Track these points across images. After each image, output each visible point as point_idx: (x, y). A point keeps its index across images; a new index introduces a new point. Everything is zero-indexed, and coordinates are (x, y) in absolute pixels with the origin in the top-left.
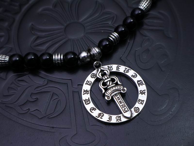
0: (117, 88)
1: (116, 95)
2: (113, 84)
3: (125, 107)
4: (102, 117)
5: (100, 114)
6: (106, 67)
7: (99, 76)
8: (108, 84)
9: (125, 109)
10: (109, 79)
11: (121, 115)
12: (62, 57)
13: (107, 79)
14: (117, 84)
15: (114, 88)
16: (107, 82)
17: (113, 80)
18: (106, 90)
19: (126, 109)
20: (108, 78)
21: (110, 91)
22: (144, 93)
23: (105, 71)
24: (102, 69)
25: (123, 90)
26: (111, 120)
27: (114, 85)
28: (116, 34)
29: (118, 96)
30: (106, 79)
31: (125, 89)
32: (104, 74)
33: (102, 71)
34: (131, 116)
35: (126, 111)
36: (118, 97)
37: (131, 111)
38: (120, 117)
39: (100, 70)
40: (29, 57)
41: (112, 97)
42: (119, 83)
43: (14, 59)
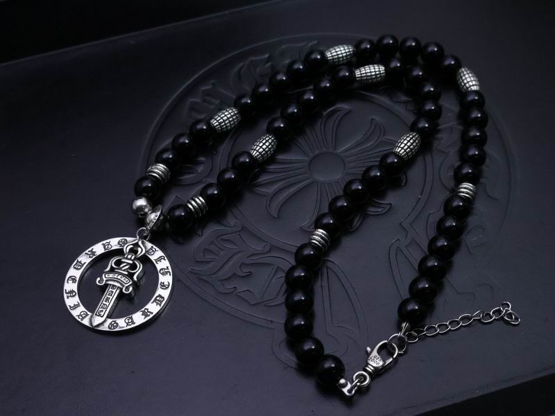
0: (123, 279)
1: (113, 286)
2: (127, 271)
3: (104, 310)
4: (71, 296)
5: (73, 291)
6: (149, 245)
7: (127, 249)
8: (122, 266)
9: (102, 311)
10: (131, 262)
11: (90, 314)
13: (128, 260)
14: (131, 276)
16: (124, 262)
17: (133, 267)
18: (112, 270)
19: (102, 314)
20: (130, 259)
21: (111, 275)
22: (146, 316)
23: (139, 250)
24: (140, 243)
25: (127, 288)
26: (74, 309)
27: (126, 273)
29: (114, 291)
30: (127, 258)
31: (131, 289)
32: (133, 251)
33: (137, 245)
35: (99, 315)
36: (112, 292)
37: (105, 321)
38: (87, 315)
41: (106, 286)
42: (135, 277)
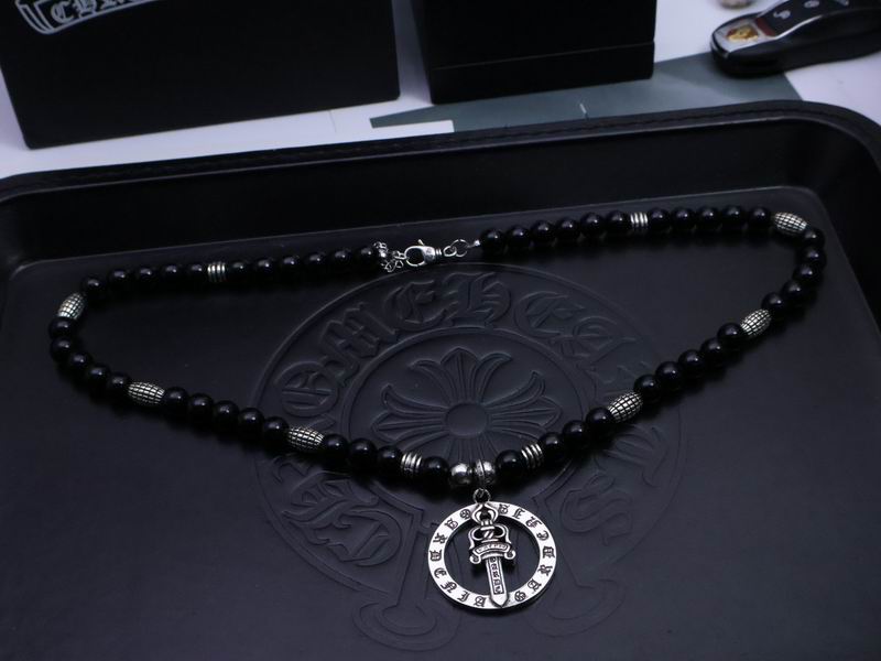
0: (498, 547)
1: (491, 558)
2: (496, 538)
3: (500, 586)
4: (452, 589)
5: (451, 583)
6: (497, 504)
7: (476, 517)
8: (486, 535)
9: (499, 588)
10: (492, 528)
11: (487, 597)
12: (418, 463)
13: (487, 527)
14: (502, 541)
15: (493, 546)
16: (486, 531)
17: (498, 532)
18: (478, 544)
19: (501, 590)
20: (490, 525)
21: (483, 549)
22: (547, 572)
23: (490, 512)
24: (486, 506)
25: (509, 554)
27: (496, 540)
28: (537, 449)
29: (496, 562)
30: (485, 526)
31: (514, 553)
32: (486, 516)
33: (484, 509)
34: (505, 603)
35: (499, 593)
36: (495, 565)
37: (508, 596)
38: (484, 599)
39: (481, 506)
40: (359, 447)
41: (483, 562)
42: (507, 540)
43: (331, 443)
